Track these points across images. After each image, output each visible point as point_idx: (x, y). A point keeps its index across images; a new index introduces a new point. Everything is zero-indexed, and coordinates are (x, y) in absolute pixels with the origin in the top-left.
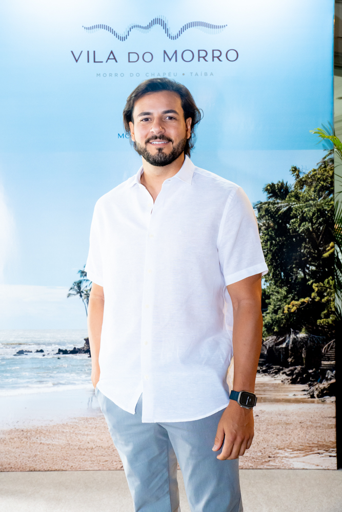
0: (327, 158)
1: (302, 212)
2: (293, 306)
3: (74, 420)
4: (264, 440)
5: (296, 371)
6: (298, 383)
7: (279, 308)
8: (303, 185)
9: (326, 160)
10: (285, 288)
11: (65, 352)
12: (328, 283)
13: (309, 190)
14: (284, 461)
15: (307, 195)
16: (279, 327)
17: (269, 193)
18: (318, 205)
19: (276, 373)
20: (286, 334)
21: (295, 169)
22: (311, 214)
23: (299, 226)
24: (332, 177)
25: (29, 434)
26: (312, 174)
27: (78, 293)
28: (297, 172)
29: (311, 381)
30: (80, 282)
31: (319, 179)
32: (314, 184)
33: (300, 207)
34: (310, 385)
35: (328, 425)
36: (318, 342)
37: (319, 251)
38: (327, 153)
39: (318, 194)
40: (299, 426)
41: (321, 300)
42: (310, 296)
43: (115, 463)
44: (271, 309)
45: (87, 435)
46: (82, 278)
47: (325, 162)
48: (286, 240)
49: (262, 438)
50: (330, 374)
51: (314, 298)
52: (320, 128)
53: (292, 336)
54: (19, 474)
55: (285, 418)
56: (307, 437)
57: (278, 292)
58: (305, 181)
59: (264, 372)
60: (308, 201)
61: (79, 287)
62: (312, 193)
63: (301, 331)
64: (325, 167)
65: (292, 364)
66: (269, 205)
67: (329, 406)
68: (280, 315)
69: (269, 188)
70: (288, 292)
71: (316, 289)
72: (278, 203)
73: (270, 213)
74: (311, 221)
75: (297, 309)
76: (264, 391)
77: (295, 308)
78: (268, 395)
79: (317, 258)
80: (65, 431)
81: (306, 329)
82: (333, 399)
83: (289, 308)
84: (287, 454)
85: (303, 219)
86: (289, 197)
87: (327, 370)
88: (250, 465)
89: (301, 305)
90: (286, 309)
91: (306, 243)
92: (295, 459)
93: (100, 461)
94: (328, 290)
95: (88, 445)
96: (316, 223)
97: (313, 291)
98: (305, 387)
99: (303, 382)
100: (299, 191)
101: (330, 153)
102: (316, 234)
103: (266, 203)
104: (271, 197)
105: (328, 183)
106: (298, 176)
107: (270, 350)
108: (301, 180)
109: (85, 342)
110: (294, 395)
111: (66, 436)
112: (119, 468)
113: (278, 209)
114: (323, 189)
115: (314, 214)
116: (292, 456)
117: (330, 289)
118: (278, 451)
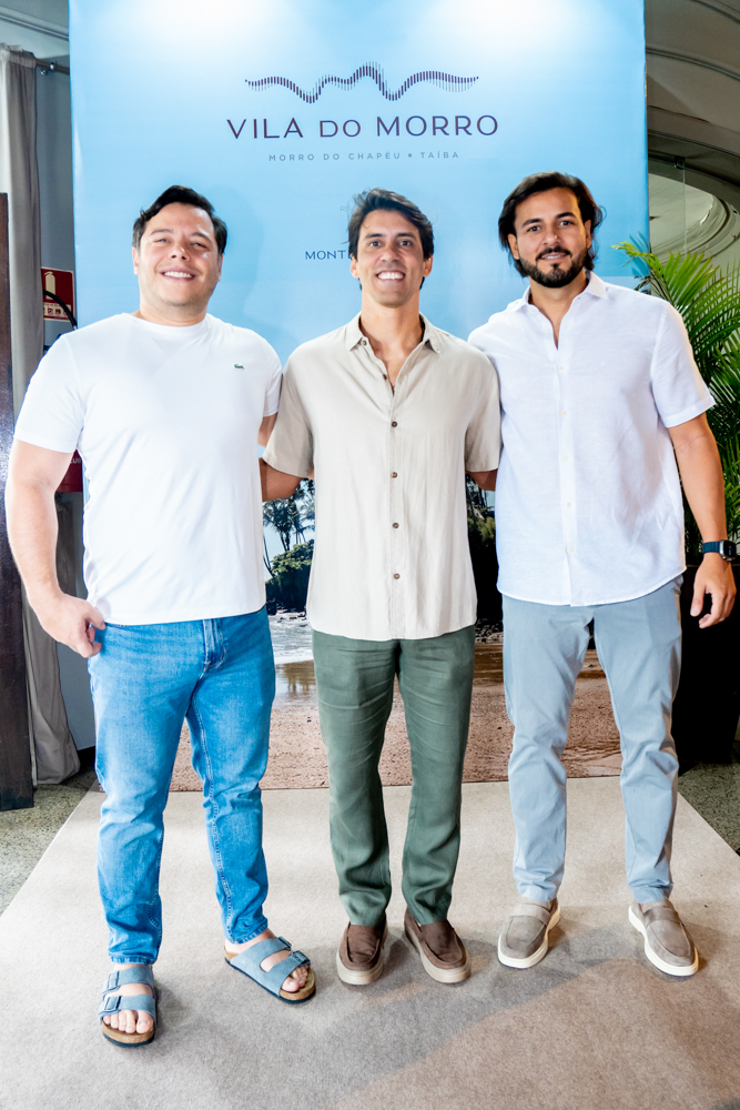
43: (312, 778)
52: (627, 241)
84: (578, 756)
92: (590, 762)
93: (288, 775)
110: (591, 666)
112: (318, 785)
116: (586, 757)
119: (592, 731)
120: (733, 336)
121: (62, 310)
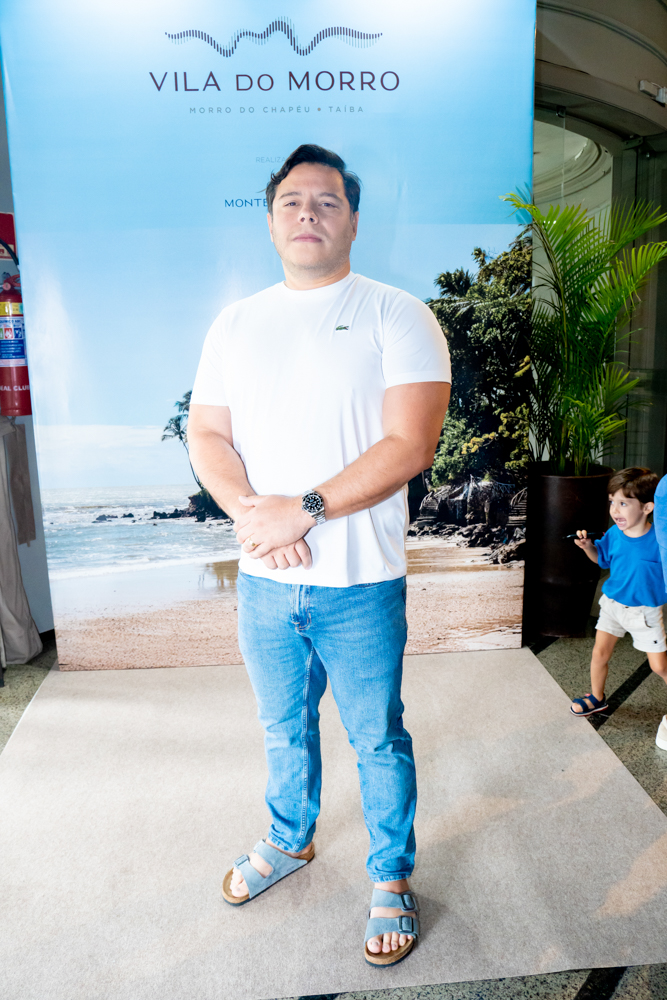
0: (523, 237)
1: (488, 313)
2: (474, 444)
3: (181, 605)
4: (432, 619)
5: (476, 531)
6: (478, 545)
7: (455, 448)
8: (489, 276)
9: (521, 239)
10: (463, 421)
11: (163, 516)
12: (521, 412)
13: (498, 282)
14: (457, 642)
15: (495, 290)
16: (455, 472)
17: (443, 287)
18: (509, 304)
19: (450, 534)
20: (463, 482)
21: (479, 253)
22: (500, 316)
23: (484, 333)
24: (530, 264)
25: (122, 624)
26: (502, 259)
27: (177, 433)
28: (481, 257)
29: (495, 542)
30: (179, 419)
31: (511, 266)
32: (505, 274)
33: (485, 307)
34: (493, 548)
35: (514, 596)
36: (506, 492)
37: (510, 367)
38: (522, 229)
39: (510, 289)
40: (477, 599)
41: (510, 435)
42: (497, 431)
44: (444, 450)
45: (200, 622)
46: (181, 413)
47: (520, 242)
48: (466, 354)
49: (429, 617)
50: (518, 532)
51: (502, 433)
52: (514, 192)
53: (472, 485)
54: (114, 672)
55: (460, 591)
56: (487, 612)
57: (454, 427)
58: (493, 269)
59: (435, 533)
60: (497, 298)
61: (178, 426)
62: (501, 286)
63: (483, 477)
64: (521, 249)
65: (472, 522)
66: (442, 304)
67: (516, 573)
68: (456, 456)
69: (442, 279)
70: (468, 426)
71: (505, 421)
72: (455, 301)
73: (444, 315)
74: (499, 326)
75: (480, 448)
76: (434, 558)
77: (476, 447)
78: (439, 563)
79: (507, 379)
80: (170, 618)
81: (490, 475)
82: (522, 563)
83: (468, 448)
84: (460, 634)
85: (490, 324)
86: (471, 293)
87: (516, 527)
88: (414, 649)
89: (484, 443)
90: (464, 449)
91: (493, 358)
92: (471, 639)
93: (219, 654)
94: (521, 422)
95: (202, 635)
96: (505, 330)
97: (501, 423)
98: (487, 550)
99: (484, 544)
100: (484, 284)
101: (527, 230)
102: (507, 345)
103: (438, 301)
104: (445, 292)
105: (523, 272)
106: (483, 261)
107: (443, 504)
108: (487, 267)
109: (189, 501)
111: (171, 625)
113: (456, 310)
114: (517, 280)
115: (504, 316)
116: (467, 636)
117: (524, 420)
118: (450, 631)
119: (473, 614)
120: (602, 279)
121: (6, 251)
